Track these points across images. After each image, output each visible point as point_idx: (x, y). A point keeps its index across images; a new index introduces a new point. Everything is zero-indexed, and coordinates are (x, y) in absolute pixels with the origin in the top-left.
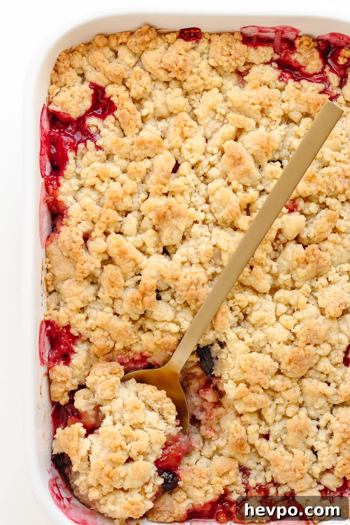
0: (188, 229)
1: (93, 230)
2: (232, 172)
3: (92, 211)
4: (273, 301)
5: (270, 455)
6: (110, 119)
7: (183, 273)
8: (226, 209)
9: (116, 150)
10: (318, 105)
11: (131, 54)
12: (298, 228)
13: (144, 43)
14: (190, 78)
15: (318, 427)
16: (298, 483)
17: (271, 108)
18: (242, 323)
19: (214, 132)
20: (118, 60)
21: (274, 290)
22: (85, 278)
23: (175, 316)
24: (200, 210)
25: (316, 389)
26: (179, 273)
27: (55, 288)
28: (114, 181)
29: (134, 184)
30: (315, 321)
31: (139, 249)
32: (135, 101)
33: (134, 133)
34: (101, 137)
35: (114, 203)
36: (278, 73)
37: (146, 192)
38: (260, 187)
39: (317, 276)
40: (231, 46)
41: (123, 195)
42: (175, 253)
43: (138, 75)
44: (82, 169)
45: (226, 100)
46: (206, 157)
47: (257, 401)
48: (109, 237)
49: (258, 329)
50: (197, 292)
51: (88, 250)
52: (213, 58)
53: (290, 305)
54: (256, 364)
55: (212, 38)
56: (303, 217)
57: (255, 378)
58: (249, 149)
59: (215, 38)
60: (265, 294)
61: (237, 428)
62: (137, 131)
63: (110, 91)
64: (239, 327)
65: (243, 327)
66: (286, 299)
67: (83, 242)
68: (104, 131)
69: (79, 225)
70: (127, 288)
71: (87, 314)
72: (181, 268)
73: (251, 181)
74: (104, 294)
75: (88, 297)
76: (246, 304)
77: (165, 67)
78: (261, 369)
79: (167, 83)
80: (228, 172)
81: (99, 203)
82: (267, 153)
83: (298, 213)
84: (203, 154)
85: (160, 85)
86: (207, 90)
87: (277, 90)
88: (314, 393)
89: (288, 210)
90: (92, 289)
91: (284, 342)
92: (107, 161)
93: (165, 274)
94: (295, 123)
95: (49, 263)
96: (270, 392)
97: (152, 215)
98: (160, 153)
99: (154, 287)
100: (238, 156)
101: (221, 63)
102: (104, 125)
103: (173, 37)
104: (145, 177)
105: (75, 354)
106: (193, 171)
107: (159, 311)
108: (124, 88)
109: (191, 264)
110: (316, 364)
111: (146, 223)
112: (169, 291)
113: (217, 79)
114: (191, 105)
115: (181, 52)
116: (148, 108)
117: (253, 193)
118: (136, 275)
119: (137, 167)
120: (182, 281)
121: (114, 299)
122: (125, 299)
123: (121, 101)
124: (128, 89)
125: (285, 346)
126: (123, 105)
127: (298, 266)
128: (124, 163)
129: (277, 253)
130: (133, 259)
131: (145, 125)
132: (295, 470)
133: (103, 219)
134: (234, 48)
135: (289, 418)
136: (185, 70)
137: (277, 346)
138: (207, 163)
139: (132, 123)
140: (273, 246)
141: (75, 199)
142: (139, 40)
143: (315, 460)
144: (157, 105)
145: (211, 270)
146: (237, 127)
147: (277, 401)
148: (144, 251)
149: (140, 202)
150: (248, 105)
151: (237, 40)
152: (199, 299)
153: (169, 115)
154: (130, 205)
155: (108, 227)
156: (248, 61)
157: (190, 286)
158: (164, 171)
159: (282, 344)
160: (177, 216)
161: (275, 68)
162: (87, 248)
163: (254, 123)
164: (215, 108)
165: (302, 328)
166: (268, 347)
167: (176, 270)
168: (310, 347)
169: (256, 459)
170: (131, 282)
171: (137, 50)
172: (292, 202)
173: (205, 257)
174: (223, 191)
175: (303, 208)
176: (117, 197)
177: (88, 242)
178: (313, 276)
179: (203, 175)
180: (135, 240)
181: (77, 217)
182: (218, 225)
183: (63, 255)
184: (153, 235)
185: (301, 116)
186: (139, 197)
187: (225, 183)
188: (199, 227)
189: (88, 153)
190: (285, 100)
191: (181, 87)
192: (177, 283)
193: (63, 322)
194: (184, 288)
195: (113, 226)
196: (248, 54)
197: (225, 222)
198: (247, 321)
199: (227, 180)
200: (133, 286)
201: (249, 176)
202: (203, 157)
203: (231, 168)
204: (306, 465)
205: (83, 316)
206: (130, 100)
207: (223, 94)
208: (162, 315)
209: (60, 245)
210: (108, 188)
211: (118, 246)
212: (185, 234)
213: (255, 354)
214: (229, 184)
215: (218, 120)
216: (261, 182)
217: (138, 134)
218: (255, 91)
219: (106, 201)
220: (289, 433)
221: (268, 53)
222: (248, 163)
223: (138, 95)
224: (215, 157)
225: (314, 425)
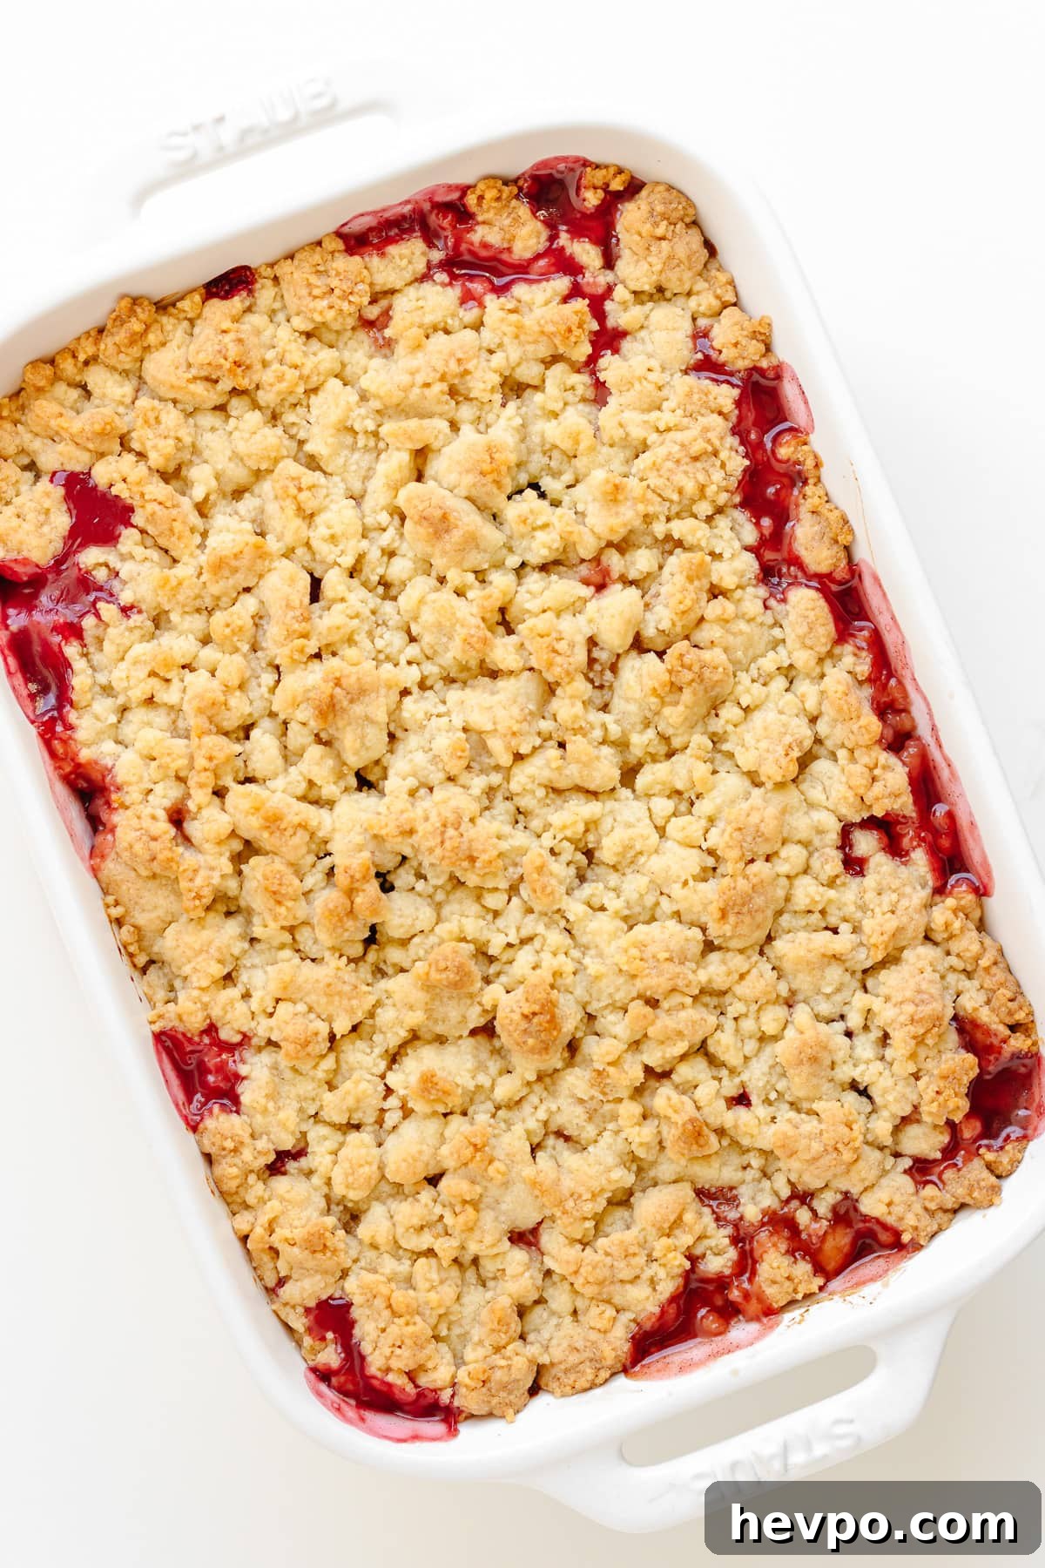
0: (394, 713)
1: (188, 796)
2: (437, 552)
3: (169, 754)
4: (637, 798)
5: (768, 1137)
6: (128, 538)
7: (419, 812)
8: (457, 637)
9: (169, 600)
10: (570, 330)
11: (117, 377)
12: (629, 621)
13: (135, 339)
14: (267, 377)
15: (849, 1034)
16: (852, 1174)
17: (468, 377)
18: (589, 874)
19: (366, 479)
20: (95, 401)
21: (629, 775)
22: (208, 909)
23: (438, 915)
24: (403, 662)
25: (809, 951)
26: (412, 815)
27: (149, 955)
28: (192, 670)
29: (237, 658)
30: (745, 806)
31: (303, 798)
32: (166, 476)
33: (193, 548)
34: (125, 583)
35: (211, 720)
36: (454, 293)
37: (270, 669)
38: (513, 561)
39: (715, 708)
40: (326, 271)
41: (225, 693)
42: (385, 778)
43: (151, 416)
44: (110, 672)
45: (364, 397)
46: (372, 541)
47: (681, 1027)
48: (229, 798)
49: (628, 871)
50: (465, 839)
51: (192, 844)
52: (298, 314)
53: (679, 793)
54: (651, 949)
55: (278, 271)
56: (633, 592)
57: (662, 980)
58: (455, 487)
59: (285, 269)
60: (613, 790)
61: (672, 1102)
62: (198, 539)
63: (102, 474)
64: (585, 885)
65: (593, 881)
66: (664, 783)
67: (173, 831)
68: (126, 569)
69: (150, 798)
70: (312, 895)
71: (245, 985)
72: (413, 805)
73: (487, 556)
74: (266, 926)
75: (229, 946)
76: (581, 828)
77: (204, 373)
78: (667, 955)
79: (221, 408)
80: (431, 556)
81: (175, 732)
82: (498, 483)
83: (619, 586)
84: (364, 536)
85: (208, 420)
86: (315, 390)
87: (468, 331)
88: (808, 963)
89: (592, 589)
90: (233, 927)
91: (696, 878)
92: (158, 632)
93: (381, 828)
94: (536, 388)
95: (117, 903)
96: (707, 999)
97: (304, 713)
98: (269, 571)
99: (368, 869)
100: (438, 513)
101: (318, 318)
102: (121, 555)
103: (192, 302)
104: (255, 637)
105: (245, 1082)
106: (355, 582)
107: (401, 916)
108: (131, 458)
109: (431, 789)
110: (787, 899)
111: (297, 737)
112: (407, 866)
113: (325, 357)
114: (292, 437)
115: (224, 327)
116: (202, 480)
117: (501, 581)
118: (320, 858)
119: (229, 621)
120: (422, 828)
121: (291, 930)
122: (315, 921)
123: (135, 489)
124: (141, 455)
125: (702, 886)
126: (142, 495)
127: (663, 703)
128: (197, 622)
129: (605, 691)
130: (300, 825)
131: (211, 521)
132: (836, 1149)
133: (201, 762)
134: (334, 273)
135: (775, 1038)
136: (248, 362)
137: (685, 892)
138: (379, 553)
139: (177, 526)
140: (591, 681)
141: (118, 742)
142: (121, 336)
143: (869, 1108)
144: (220, 467)
145: (478, 783)
146: (411, 450)
147: (732, 1011)
148: (316, 798)
149: (267, 695)
150: (416, 391)
151: (332, 253)
152: (475, 854)
153: (253, 479)
154: (248, 710)
155: (217, 776)
156: (378, 289)
157: (443, 833)
158: (294, 608)
159: (691, 883)
160: (360, 693)
161: (444, 285)
162: (187, 840)
163: (445, 426)
164: (349, 424)
165: (724, 831)
166: (664, 902)
167: (402, 812)
168: (760, 866)
169: (736, 1160)
170: (314, 879)
171: (125, 361)
172: (594, 564)
173: (455, 761)
174: (434, 602)
175: (623, 571)
176: (213, 704)
177: (185, 825)
178: (704, 711)
179: (379, 583)
180: (289, 783)
181: (141, 779)
182: (453, 681)
183: (139, 876)
184: (322, 758)
185: (543, 366)
186: (260, 686)
187: (433, 582)
188: (416, 701)
189: (110, 630)
190: (493, 347)
191: (256, 406)
192: (415, 839)
193: (195, 1023)
194: (432, 843)
195: (229, 769)
196: (371, 275)
197: (465, 668)
198: (597, 865)
199: (434, 574)
200: (323, 884)
201: (477, 547)
202: (364, 544)
203: (433, 546)
204: (855, 1127)
205: (233, 993)
206: (156, 478)
207: (353, 386)
208: (409, 921)
209: (126, 855)
210: (184, 691)
211: (257, 809)
212: (392, 729)
213: (640, 929)
214: (442, 580)
215: (366, 449)
216: (511, 550)
217: (202, 546)
218: (420, 355)
219: (192, 720)
220: (791, 1072)
221: (413, 254)
222: (466, 520)
223: (168, 460)
224: (391, 532)
225: (836, 1033)
